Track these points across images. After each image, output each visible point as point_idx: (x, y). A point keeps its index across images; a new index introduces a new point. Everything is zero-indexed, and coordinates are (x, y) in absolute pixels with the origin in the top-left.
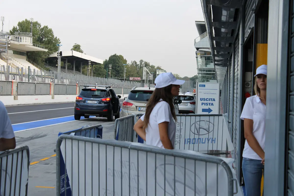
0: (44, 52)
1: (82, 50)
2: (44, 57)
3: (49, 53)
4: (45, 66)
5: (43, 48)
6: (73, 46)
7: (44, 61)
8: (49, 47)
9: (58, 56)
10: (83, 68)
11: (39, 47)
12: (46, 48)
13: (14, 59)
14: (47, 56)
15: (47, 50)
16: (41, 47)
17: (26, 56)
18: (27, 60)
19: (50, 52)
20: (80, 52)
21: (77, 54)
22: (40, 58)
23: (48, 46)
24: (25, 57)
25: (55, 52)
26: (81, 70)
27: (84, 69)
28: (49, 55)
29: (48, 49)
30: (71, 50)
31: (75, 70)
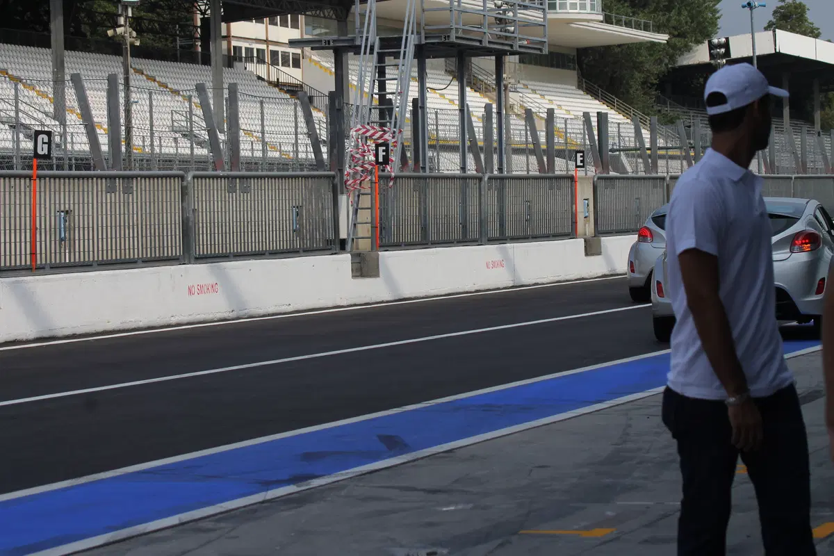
0: (653, 45)
1: (816, 25)
2: (654, 69)
3: (673, 49)
4: (656, 108)
5: (646, 28)
6: (775, 12)
7: (653, 84)
8: (673, 23)
9: (712, 56)
10: (822, 107)
11: (628, 25)
12: (658, 29)
13: (526, 86)
14: (666, 61)
15: (662, 38)
16: (638, 27)
17: (574, 69)
18: (580, 87)
19: (679, 42)
20: (804, 33)
21: (793, 44)
22: (637, 75)
23: (668, 20)
24: (573, 75)
25: (699, 42)
26: (818, 116)
27: (827, 109)
28: (672, 58)
29: (670, 34)
30: (766, 29)
31: (792, 117)
